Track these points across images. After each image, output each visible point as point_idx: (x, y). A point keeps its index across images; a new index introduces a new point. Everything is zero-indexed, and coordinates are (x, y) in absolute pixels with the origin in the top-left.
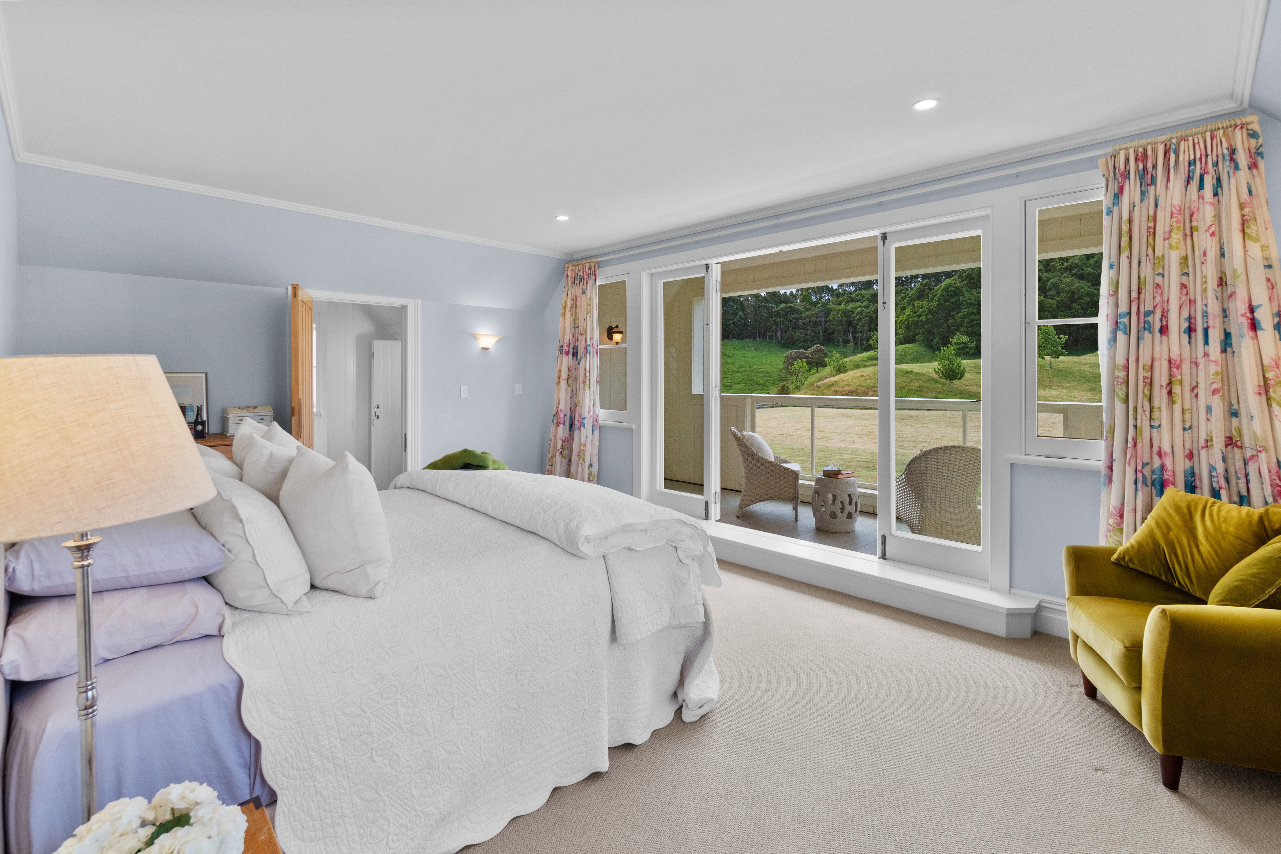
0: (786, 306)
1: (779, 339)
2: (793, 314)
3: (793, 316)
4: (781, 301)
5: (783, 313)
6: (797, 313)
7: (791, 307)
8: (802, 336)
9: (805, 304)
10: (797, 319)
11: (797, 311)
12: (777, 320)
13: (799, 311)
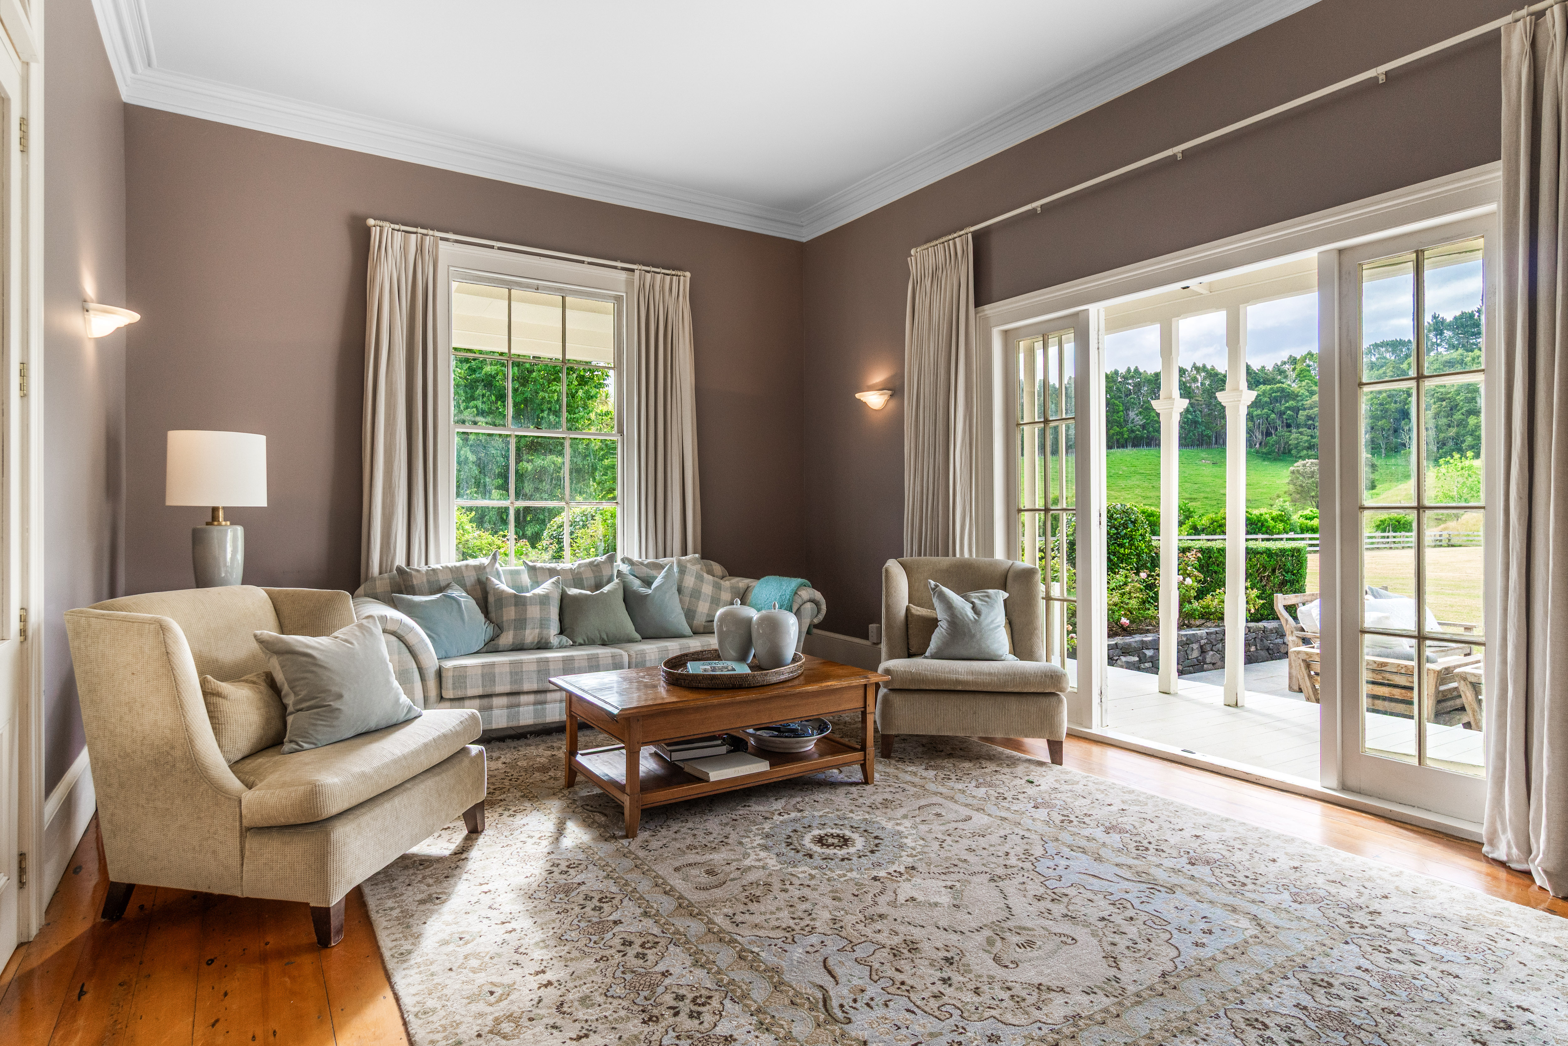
0: (1271, 389)
1: (1257, 446)
2: (1287, 402)
3: (1287, 405)
4: (1258, 381)
5: (1267, 399)
6: (1294, 399)
7: (1283, 390)
8: (1306, 438)
9: (1308, 383)
10: (1296, 410)
11: (1294, 396)
12: (1255, 413)
13: (1297, 396)
